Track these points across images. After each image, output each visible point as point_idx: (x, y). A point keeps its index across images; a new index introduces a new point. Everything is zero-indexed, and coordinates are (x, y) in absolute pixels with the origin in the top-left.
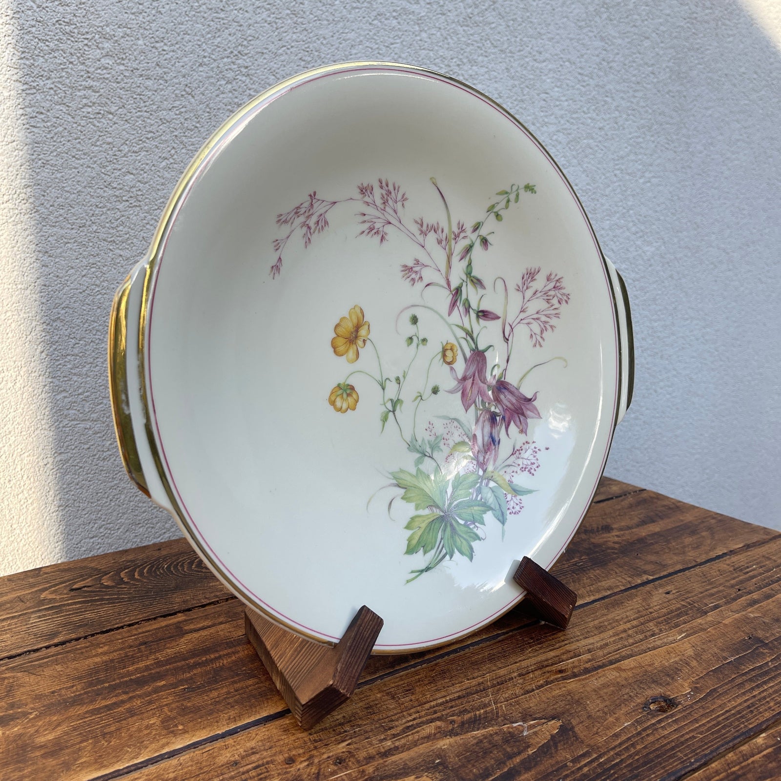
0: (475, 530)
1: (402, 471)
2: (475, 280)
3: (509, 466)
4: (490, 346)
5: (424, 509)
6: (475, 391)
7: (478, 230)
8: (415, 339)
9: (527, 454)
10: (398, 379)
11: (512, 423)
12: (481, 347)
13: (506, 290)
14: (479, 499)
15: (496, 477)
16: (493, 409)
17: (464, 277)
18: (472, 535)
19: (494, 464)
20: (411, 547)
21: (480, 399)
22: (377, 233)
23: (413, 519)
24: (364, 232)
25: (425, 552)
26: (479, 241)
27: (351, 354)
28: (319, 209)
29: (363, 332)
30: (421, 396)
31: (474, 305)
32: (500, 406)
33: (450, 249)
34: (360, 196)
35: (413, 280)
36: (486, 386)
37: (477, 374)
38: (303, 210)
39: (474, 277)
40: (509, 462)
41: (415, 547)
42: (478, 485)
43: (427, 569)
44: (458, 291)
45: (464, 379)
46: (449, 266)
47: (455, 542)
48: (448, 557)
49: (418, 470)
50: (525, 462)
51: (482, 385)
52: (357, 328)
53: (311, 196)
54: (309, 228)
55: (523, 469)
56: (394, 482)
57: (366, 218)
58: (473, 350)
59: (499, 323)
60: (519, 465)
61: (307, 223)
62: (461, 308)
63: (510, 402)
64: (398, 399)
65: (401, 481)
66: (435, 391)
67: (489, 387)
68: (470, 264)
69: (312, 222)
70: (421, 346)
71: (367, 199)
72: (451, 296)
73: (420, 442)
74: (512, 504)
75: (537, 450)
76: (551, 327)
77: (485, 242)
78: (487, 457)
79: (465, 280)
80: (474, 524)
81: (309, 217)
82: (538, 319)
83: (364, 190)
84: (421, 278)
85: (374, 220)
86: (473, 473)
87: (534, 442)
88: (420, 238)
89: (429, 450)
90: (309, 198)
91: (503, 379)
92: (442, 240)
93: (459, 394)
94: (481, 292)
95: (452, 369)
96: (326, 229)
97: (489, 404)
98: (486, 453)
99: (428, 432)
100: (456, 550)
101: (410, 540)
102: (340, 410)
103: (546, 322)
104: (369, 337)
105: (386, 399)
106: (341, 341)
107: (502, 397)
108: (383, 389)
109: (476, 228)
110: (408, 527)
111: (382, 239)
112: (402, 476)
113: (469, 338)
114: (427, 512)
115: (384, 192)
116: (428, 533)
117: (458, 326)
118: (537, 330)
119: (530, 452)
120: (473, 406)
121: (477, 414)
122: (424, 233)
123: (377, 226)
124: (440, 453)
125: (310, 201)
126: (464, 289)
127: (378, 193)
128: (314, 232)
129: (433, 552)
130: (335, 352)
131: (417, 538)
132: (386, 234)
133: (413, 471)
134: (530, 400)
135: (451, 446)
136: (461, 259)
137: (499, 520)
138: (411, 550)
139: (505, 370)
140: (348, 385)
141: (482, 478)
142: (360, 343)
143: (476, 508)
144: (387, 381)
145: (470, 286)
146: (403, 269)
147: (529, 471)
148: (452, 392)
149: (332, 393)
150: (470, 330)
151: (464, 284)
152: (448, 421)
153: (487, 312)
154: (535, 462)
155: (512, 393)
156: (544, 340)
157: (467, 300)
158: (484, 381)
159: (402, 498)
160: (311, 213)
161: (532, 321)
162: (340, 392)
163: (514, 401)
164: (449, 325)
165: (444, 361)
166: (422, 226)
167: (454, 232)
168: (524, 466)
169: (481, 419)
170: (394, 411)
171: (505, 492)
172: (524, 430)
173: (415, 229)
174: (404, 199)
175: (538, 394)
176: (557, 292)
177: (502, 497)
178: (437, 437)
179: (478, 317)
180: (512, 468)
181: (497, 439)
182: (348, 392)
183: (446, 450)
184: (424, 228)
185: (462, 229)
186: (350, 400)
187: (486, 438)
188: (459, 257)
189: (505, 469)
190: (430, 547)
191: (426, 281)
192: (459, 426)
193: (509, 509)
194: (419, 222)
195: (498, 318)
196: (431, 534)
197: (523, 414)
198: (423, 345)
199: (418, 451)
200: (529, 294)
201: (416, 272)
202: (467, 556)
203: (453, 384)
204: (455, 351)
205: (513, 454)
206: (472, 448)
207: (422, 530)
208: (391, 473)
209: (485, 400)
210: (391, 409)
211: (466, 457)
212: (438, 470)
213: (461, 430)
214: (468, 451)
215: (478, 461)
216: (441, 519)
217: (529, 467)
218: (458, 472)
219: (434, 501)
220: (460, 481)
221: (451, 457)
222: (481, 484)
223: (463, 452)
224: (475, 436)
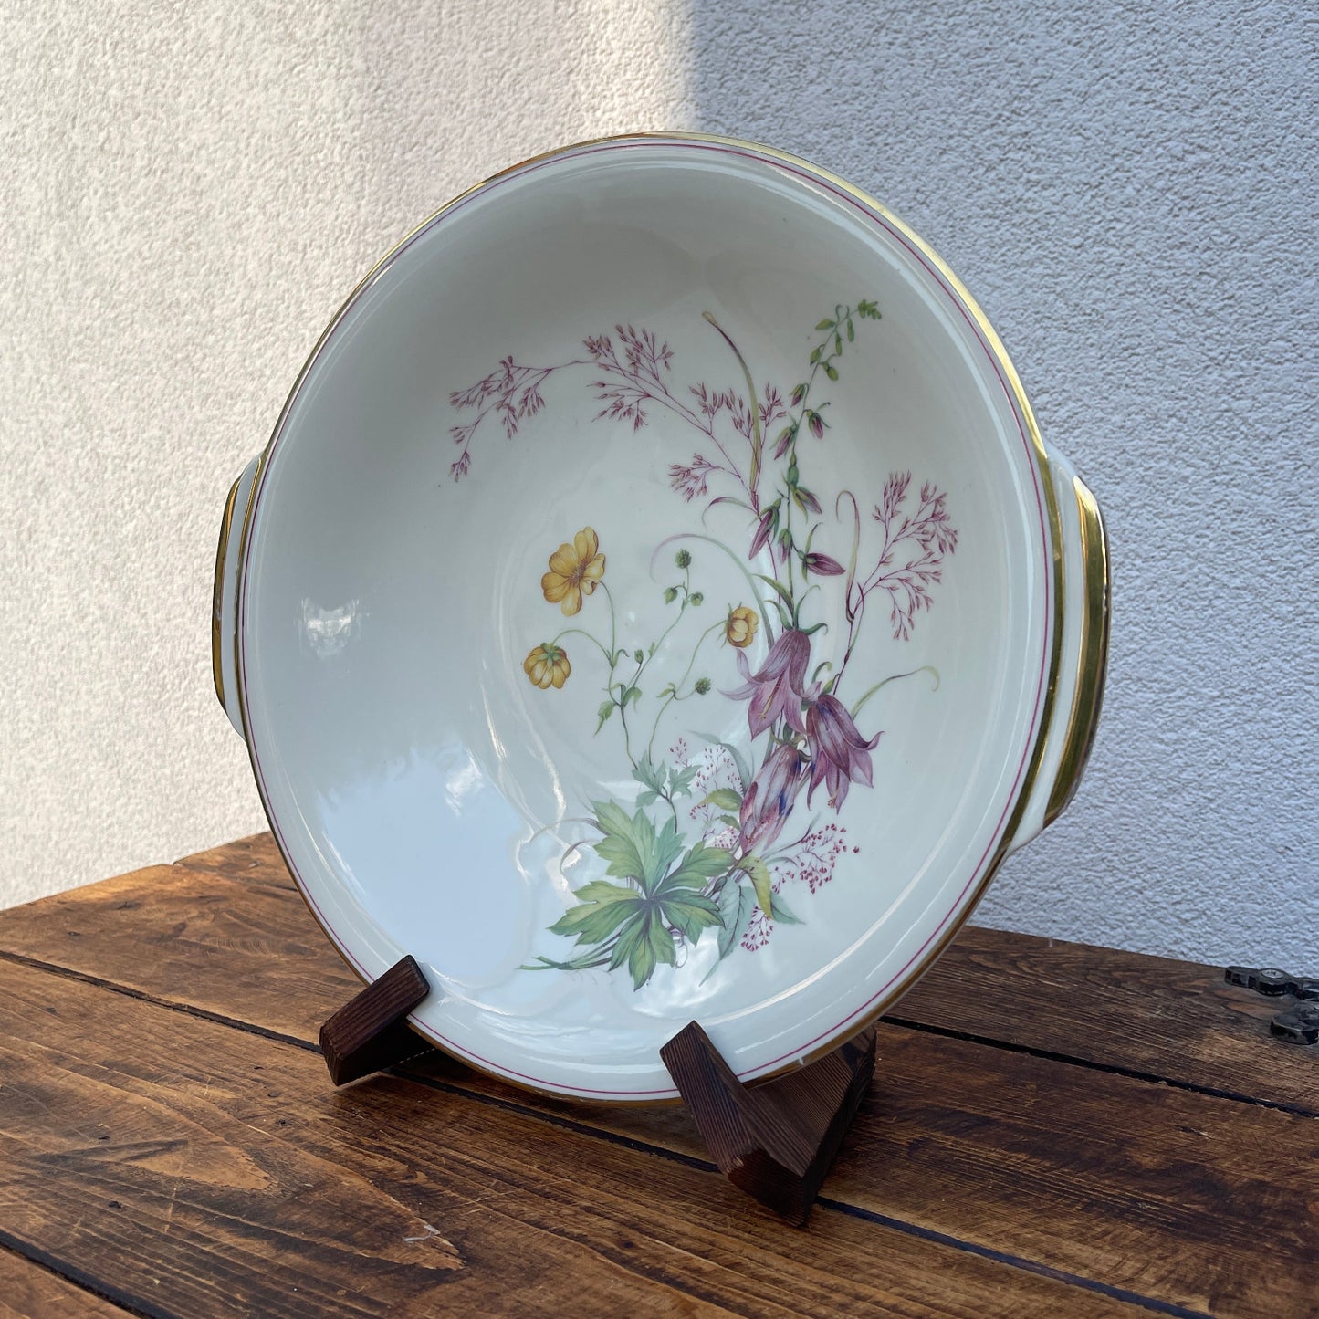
0: (677, 945)
1: (613, 804)
2: (802, 495)
3: (787, 860)
4: (822, 625)
5: (620, 877)
6: (778, 706)
7: (802, 402)
8: (681, 594)
9: (822, 850)
10: (639, 656)
11: (823, 783)
12: (804, 624)
13: (857, 516)
14: (714, 898)
15: (757, 873)
16: (800, 746)
17: (784, 489)
18: (667, 951)
19: (765, 848)
20: (565, 924)
21: (784, 721)
22: (629, 412)
23: (594, 884)
24: (605, 412)
25: (580, 942)
26: (805, 421)
27: (570, 601)
28: (523, 382)
29: (593, 570)
30: (674, 691)
31: (800, 543)
32: (813, 744)
33: (758, 437)
34: (592, 357)
35: (690, 491)
36: (799, 700)
37: (787, 674)
38: (495, 385)
39: (802, 490)
40: (790, 853)
41: (571, 926)
42: (725, 874)
43: (565, 966)
44: (772, 514)
45: (762, 677)
46: (757, 469)
47: (635, 949)
48: (608, 965)
49: (640, 812)
50: (815, 863)
51: (793, 696)
52: (585, 562)
53: (504, 363)
54: (512, 409)
55: (805, 875)
56: (595, 817)
57: (606, 390)
58: (789, 628)
59: (841, 580)
60: (803, 864)
61: (507, 401)
62: (776, 547)
63: (833, 740)
64: (633, 688)
65: (604, 820)
66: (702, 688)
67: (805, 702)
68: (794, 465)
69: (515, 400)
70: (690, 605)
71: (603, 360)
72: (759, 523)
73: (656, 766)
74: (755, 929)
75: (841, 846)
76: (927, 599)
77: (816, 422)
78: (760, 830)
79: (786, 494)
80: (682, 935)
81: (507, 394)
82: (907, 581)
83: (596, 347)
84: (704, 488)
85: (620, 393)
86: (727, 851)
87: (843, 830)
88: (704, 419)
89: (667, 786)
90: (502, 366)
91: (831, 693)
92: (742, 421)
93: (746, 704)
94: (814, 518)
95: (741, 655)
96: (541, 409)
97: (797, 734)
98: (762, 821)
99: (674, 756)
100: (626, 963)
101: (570, 913)
102: (538, 683)
103: (919, 589)
104: (603, 579)
105: (614, 683)
106: (556, 580)
107: (822, 726)
108: (612, 666)
109: (799, 396)
110: (580, 893)
111: (638, 422)
112: (610, 812)
113: (783, 605)
114: (624, 883)
115: (630, 346)
116: (606, 916)
117: (765, 578)
118: (904, 604)
119: (830, 846)
120: (767, 732)
121: (770, 746)
122: (707, 409)
123: (628, 401)
124: (686, 797)
125: (505, 371)
126: (783, 511)
127: (620, 348)
128: (521, 415)
129: (594, 946)
130: (545, 594)
131: (583, 914)
132: (643, 414)
133: (631, 811)
134: (865, 745)
135: (709, 791)
136: (778, 456)
137: (721, 947)
138: (560, 928)
139: (840, 675)
140: (557, 649)
141: (736, 863)
142: (586, 586)
143: (701, 912)
144: (622, 654)
145: (794, 506)
146: (673, 472)
147: (811, 882)
148: (733, 696)
149: (531, 656)
150: (788, 590)
151: (784, 502)
152: (714, 747)
153: (822, 557)
154: (828, 868)
155: (839, 722)
156: (912, 626)
157: (788, 531)
158: (797, 689)
159: (595, 847)
160: (510, 387)
161: (898, 584)
162: (543, 656)
163: (840, 740)
164: (749, 576)
165: (729, 638)
166: (704, 397)
167: (761, 406)
168: (809, 870)
169: (776, 758)
170: (622, 706)
171: (758, 905)
172: (837, 802)
173: (693, 403)
174: (667, 354)
175: (882, 736)
176: (937, 524)
177: (749, 909)
178: (688, 769)
179: (806, 565)
180: (789, 867)
181: (788, 805)
182: (556, 658)
183: (698, 796)
184: (710, 401)
185: (774, 399)
186: (557, 671)
187: (773, 797)
188: (774, 452)
189: (780, 864)
190: (594, 937)
191: (712, 495)
192: (733, 761)
193: (746, 935)
194: (699, 390)
195: (841, 571)
196: (609, 918)
197: (846, 770)
198: (695, 604)
199: (649, 782)
200: (895, 525)
201: (696, 478)
202: (635, 978)
203: (740, 682)
204: (752, 623)
205: (802, 841)
206: (744, 805)
207: (598, 908)
208: (595, 804)
209: (791, 725)
210: (619, 700)
211: (727, 820)
212: (673, 824)
213: (734, 769)
214: (734, 810)
215: (742, 832)
216: (637, 904)
217: (815, 874)
218: (704, 841)
219: (643, 872)
220: (700, 856)
221: (703, 810)
222: (729, 875)
223: (725, 808)
224: (755, 787)
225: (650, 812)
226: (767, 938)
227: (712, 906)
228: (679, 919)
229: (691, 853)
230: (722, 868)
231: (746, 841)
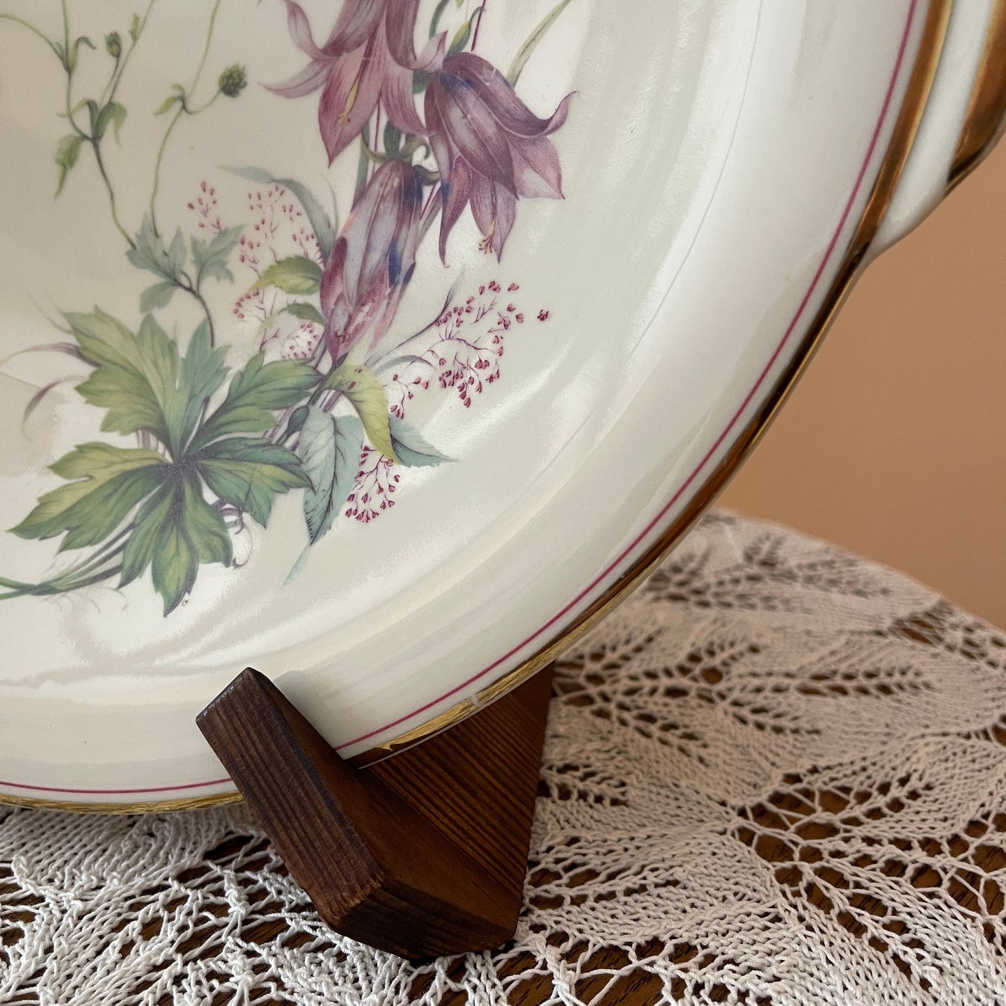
0: (232, 531)
1: (99, 315)
3: (413, 359)
5: (125, 432)
6: (370, 91)
9: (478, 331)
10: (114, 43)
11: (468, 211)
14: (289, 444)
15: (364, 390)
16: (418, 157)
18: (217, 542)
19: (372, 347)
20: (38, 520)
21: (384, 119)
23: (82, 450)
25: (66, 546)
30: (183, 99)
32: (442, 151)
36: (408, 75)
37: (382, 31)
40: (418, 348)
41: (50, 522)
42: (304, 402)
43: (45, 589)
45: (337, 47)
47: (160, 545)
48: (117, 579)
49: (149, 321)
50: (465, 354)
51: (396, 70)
55: (449, 379)
56: (72, 340)
60: (442, 362)
63: (477, 134)
64: (111, 105)
65: (89, 343)
66: (232, 84)
67: (422, 78)
73: (167, 239)
74: (368, 484)
75: (511, 317)
78: (359, 319)
80: (240, 513)
86: (304, 362)
87: (513, 288)
89: (191, 270)
91: (467, 49)
93: (315, 99)
95: (294, 12)
97: (410, 137)
98: (360, 303)
99: (196, 215)
100: (148, 571)
101: (45, 502)
105: (75, 102)
107: (455, 114)
108: (69, 69)
110: (58, 468)
112: (98, 328)
114: (130, 442)
116: (109, 497)
119: (491, 320)
120: (356, 146)
121: (363, 170)
124: (225, 283)
129: (88, 551)
131: (67, 501)
133: (133, 321)
134: (542, 126)
135: (263, 266)
137: (309, 522)
138: (31, 528)
139: (481, 10)
141: (321, 381)
143: (268, 470)
144: (83, 47)
147: (461, 388)
148: (287, 91)
152: (264, 189)
154: (492, 359)
155: (487, 98)
158: (403, 55)
159: (79, 389)
163: (490, 130)
168: (455, 370)
169: (376, 189)
170: (96, 139)
171: (367, 443)
172: (497, 241)
175: (574, 101)
177: (354, 453)
178: (222, 234)
180: (419, 370)
181: (405, 264)
183: (245, 278)
187: (376, 257)
189: (400, 369)
190: (89, 535)
192: (298, 207)
193: (352, 497)
196: (112, 501)
197: (509, 181)
199: (156, 267)
202: (165, 594)
203: (297, 63)
205: (437, 322)
206: (326, 281)
207: (93, 486)
208: (69, 316)
209: (399, 124)
210: (87, 130)
211: (300, 310)
212: (206, 332)
213: (303, 222)
214: (309, 292)
215: (328, 328)
216: (156, 472)
217: (468, 374)
218: (262, 352)
219: (162, 419)
220: (258, 379)
221: (255, 301)
222: (313, 401)
223: (293, 290)
224: (342, 245)
225: (164, 317)
226: (391, 497)
227: (287, 457)
228: (231, 485)
229: (242, 375)
230: (299, 392)
231: (336, 343)
